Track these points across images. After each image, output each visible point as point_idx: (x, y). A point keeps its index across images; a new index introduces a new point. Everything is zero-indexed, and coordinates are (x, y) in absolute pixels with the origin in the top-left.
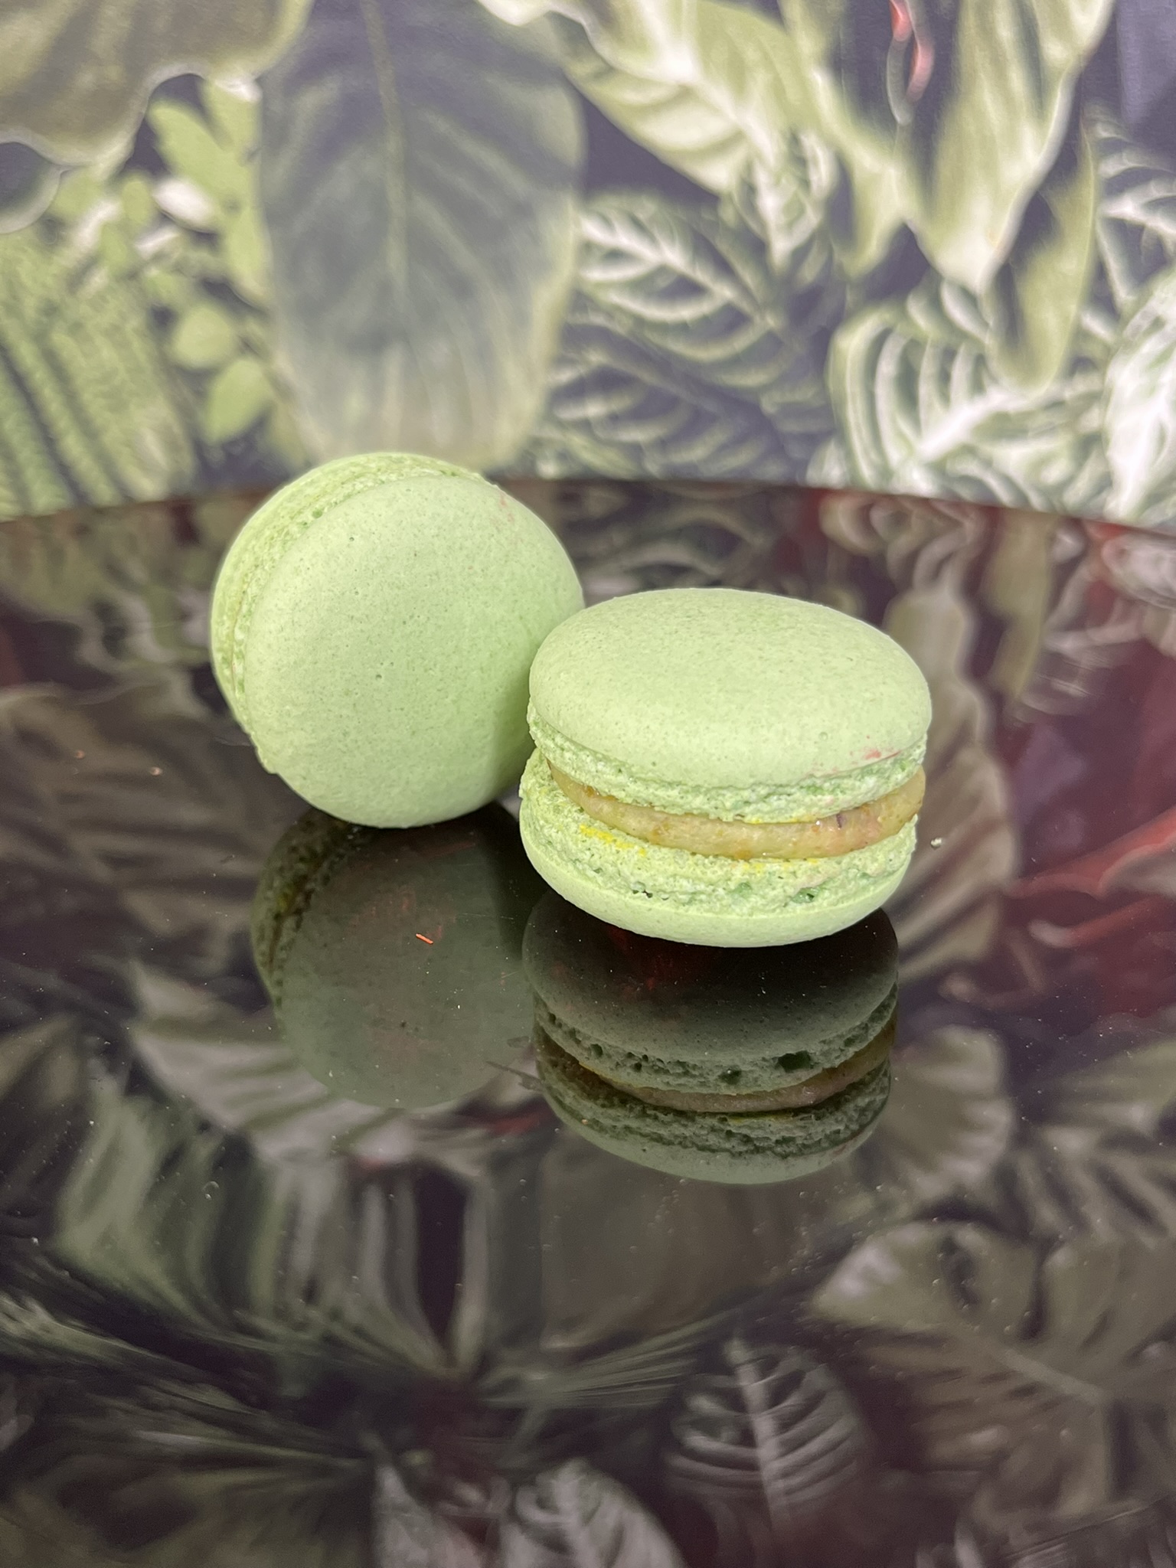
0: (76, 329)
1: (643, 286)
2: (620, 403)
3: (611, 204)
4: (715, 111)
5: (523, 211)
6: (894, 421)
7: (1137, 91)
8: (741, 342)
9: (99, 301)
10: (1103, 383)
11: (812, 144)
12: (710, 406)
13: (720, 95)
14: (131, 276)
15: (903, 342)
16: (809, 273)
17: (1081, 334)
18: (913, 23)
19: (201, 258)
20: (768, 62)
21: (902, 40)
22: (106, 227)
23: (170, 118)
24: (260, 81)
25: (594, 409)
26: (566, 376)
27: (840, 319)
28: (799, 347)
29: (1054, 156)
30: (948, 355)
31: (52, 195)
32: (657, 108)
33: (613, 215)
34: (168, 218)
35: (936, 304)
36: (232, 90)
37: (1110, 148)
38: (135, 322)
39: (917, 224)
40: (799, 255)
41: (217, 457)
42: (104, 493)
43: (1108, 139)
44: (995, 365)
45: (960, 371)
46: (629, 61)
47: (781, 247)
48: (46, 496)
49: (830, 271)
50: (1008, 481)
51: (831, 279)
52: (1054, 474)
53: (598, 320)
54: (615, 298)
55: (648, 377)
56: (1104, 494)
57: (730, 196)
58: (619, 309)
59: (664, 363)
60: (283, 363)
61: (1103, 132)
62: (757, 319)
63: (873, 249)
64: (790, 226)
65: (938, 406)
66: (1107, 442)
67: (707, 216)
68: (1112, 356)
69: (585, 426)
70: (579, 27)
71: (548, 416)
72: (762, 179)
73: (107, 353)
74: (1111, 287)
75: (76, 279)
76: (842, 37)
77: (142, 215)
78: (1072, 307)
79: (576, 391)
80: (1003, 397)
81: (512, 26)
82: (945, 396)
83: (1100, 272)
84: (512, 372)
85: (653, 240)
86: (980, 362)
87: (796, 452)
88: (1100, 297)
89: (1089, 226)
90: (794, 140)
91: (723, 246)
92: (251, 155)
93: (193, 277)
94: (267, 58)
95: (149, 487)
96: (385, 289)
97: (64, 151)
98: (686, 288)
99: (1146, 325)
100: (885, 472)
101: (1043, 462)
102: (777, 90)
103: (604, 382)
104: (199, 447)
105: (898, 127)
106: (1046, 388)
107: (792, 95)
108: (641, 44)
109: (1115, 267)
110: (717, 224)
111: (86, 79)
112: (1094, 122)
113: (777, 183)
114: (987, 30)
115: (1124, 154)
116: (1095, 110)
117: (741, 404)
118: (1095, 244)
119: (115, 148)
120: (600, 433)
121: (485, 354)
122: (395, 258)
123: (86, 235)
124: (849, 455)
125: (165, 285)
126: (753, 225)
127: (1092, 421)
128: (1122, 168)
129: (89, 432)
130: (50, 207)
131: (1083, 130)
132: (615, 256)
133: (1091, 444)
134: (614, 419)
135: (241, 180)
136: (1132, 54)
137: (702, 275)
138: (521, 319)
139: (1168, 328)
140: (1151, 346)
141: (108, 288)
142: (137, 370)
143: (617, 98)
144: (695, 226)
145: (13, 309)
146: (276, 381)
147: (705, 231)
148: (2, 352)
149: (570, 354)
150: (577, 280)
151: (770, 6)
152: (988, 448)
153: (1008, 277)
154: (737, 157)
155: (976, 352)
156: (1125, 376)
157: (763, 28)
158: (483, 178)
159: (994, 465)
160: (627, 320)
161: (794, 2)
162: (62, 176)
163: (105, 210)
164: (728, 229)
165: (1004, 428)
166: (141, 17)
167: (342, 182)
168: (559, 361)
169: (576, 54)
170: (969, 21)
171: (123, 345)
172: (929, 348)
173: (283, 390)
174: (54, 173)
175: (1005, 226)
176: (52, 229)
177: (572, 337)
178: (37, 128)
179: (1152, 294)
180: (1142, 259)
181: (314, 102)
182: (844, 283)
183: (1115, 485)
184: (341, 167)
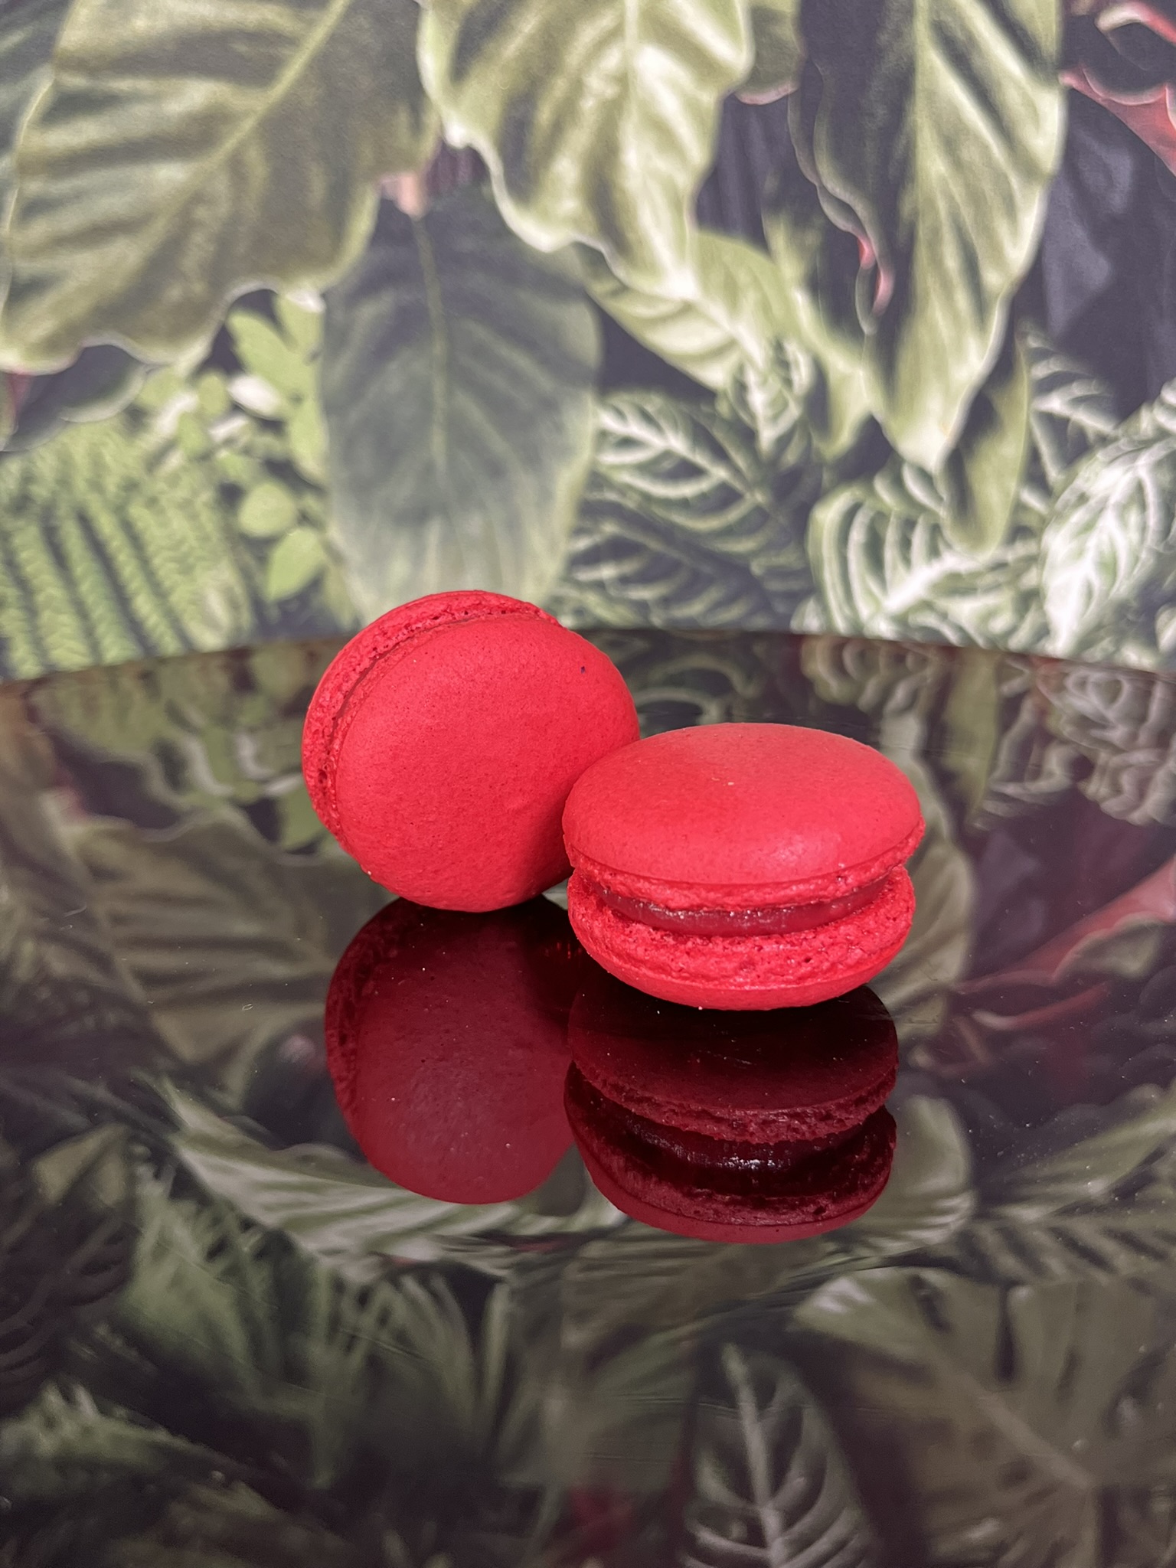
0: (152, 502)
1: (649, 469)
2: (629, 567)
3: (622, 400)
4: (712, 322)
5: (550, 406)
6: (863, 582)
7: (1060, 310)
8: (733, 515)
9: (174, 480)
10: (1039, 548)
11: (793, 350)
12: (707, 569)
13: (717, 310)
14: (205, 457)
15: (872, 514)
16: (791, 457)
17: (1019, 507)
18: (877, 254)
19: (267, 442)
20: (756, 281)
21: (867, 268)
22: (184, 417)
23: (247, 328)
24: (325, 296)
25: (607, 572)
26: (583, 544)
27: (818, 496)
28: (782, 520)
29: (994, 362)
30: (909, 525)
31: (138, 389)
32: (664, 320)
33: (626, 408)
34: (240, 409)
35: (898, 483)
36: (300, 302)
37: (1040, 355)
38: (207, 496)
39: (880, 417)
40: (783, 442)
41: (274, 614)
42: (170, 645)
43: (1036, 349)
44: (948, 533)
45: (919, 538)
46: (640, 281)
47: (767, 436)
48: (116, 649)
49: (809, 457)
50: (960, 629)
51: (810, 462)
52: (999, 624)
53: (611, 496)
54: (626, 478)
55: (654, 545)
56: (1043, 642)
57: (725, 394)
58: (630, 487)
59: (668, 533)
60: (335, 533)
61: (1033, 343)
62: (748, 496)
63: (845, 437)
64: (775, 418)
65: (901, 568)
66: (1045, 597)
67: (705, 408)
68: (1046, 527)
69: (599, 586)
70: (600, 255)
71: (567, 578)
72: (752, 378)
73: (179, 524)
74: (1044, 469)
75: (155, 460)
76: (818, 265)
77: (217, 406)
78: (1012, 484)
79: (591, 558)
80: (954, 561)
81: (544, 253)
82: (907, 561)
83: (1034, 456)
84: (536, 540)
85: (659, 429)
86: (935, 530)
87: (780, 608)
88: (1034, 476)
89: (1025, 418)
90: (778, 347)
91: (719, 435)
92: (314, 356)
93: (259, 458)
94: (332, 276)
95: (210, 640)
96: (429, 469)
97: (152, 352)
98: (688, 471)
99: (1073, 499)
100: (856, 623)
101: (990, 614)
102: (765, 307)
103: (615, 550)
104: (258, 604)
105: (865, 337)
106: (991, 551)
107: (777, 310)
108: (652, 268)
109: (1046, 451)
110: (714, 416)
111: (174, 293)
112: (1024, 335)
113: (764, 383)
114: (937, 262)
115: (1051, 361)
116: (1026, 325)
117: (733, 568)
118: (1030, 433)
119: (196, 349)
120: (613, 592)
121: (514, 526)
122: (437, 443)
123: (164, 426)
124: (825, 609)
125: (234, 465)
126: (744, 417)
127: (1030, 579)
128: (1050, 372)
129: (159, 592)
130: (136, 398)
131: (1017, 341)
132: (627, 443)
133: (1030, 599)
134: (624, 581)
135: (304, 376)
136: (1055, 281)
137: (700, 459)
138: (545, 496)
139: (1091, 501)
140: (1078, 517)
141: (184, 469)
142: (205, 539)
143: (630, 312)
144: (695, 417)
145: (96, 485)
146: (329, 548)
147: (703, 421)
148: (85, 522)
149: (588, 524)
150: (594, 463)
151: (759, 240)
152: (943, 603)
153: (959, 460)
154: (731, 361)
155: (932, 522)
156: (1057, 542)
157: (752, 257)
158: (516, 377)
159: (949, 617)
160: (636, 497)
161: (779, 237)
162: (148, 373)
163: (184, 402)
164: (723, 420)
165: (957, 585)
166: (224, 242)
167: (393, 379)
168: (578, 532)
169: (596, 276)
170: (922, 254)
171: (193, 517)
172: (893, 519)
173: (335, 556)
174: (141, 370)
175: (955, 417)
176: (136, 417)
177: (590, 511)
178: (128, 333)
179: (1077, 474)
180: (1069, 445)
181: (371, 312)
182: (821, 465)
183: (1052, 633)
184: (393, 366)
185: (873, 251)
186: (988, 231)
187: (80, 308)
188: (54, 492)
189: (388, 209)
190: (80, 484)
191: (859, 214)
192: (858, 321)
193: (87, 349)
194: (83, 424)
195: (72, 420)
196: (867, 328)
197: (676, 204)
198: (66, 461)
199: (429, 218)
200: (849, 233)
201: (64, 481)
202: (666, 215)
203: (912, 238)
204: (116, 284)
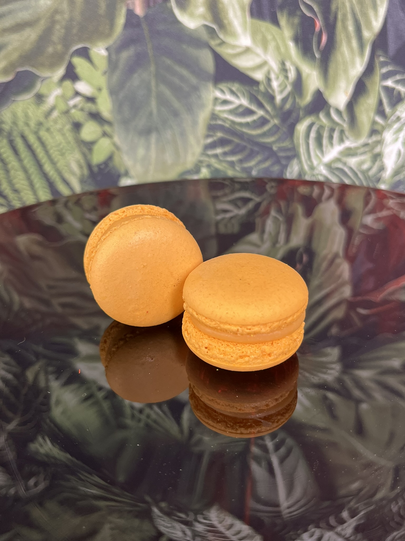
0: (48, 130)
1: (233, 112)
2: (227, 149)
3: (223, 86)
4: (258, 55)
5: (196, 89)
6: (315, 151)
7: (392, 46)
8: (266, 128)
9: (55, 122)
10: (381, 137)
11: (288, 65)
13: (259, 50)
14: (67, 112)
15: (318, 126)
16: (288, 106)
17: (374, 123)
18: (322, 25)
19: (89, 106)
20: (274, 39)
21: (318, 31)
22: (57, 97)
23: (78, 62)
24: (107, 49)
25: (219, 151)
26: (209, 140)
27: (298, 120)
28: (285, 129)
29: (366, 67)
30: (332, 130)
31: (39, 87)
32: (239, 55)
33: (224, 89)
34: (79, 94)
35: (328, 115)
36: (98, 52)
37: (384, 64)
38: (68, 127)
39: (322, 90)
40: (284, 100)
41: (96, 170)
43: (383, 62)
44: (347, 133)
45: (336, 135)
46: (229, 40)
47: (279, 98)
49: (295, 106)
50: (351, 169)
51: (295, 108)
52: (365, 167)
53: (220, 122)
54: (225, 115)
55: (236, 140)
56: (381, 172)
57: (262, 82)
58: (227, 119)
59: (241, 136)
60: (116, 139)
61: (382, 59)
62: (272, 121)
63: (308, 98)
64: (281, 92)
65: (329, 146)
66: (383, 156)
67: (255, 88)
68: (384, 130)
69: (216, 156)
70: (214, 29)
71: (204, 153)
72: (273, 76)
73: (59, 138)
74: (384, 108)
75: (48, 114)
76: (299, 31)
77: (70, 93)
78: (372, 114)
79: (213, 146)
80: (349, 143)
81: (192, 29)
82: (332, 144)
83: (380, 103)
84: (192, 140)
85: (237, 97)
86: (342, 132)
87: (284, 162)
88: (381, 111)
89: (377, 88)
90: (283, 64)
91: (260, 98)
92: (105, 73)
93: (87, 112)
94: (110, 42)
96: (151, 114)
97: (44, 73)
98: (249, 112)
99: (395, 119)
100: (312, 168)
101: (362, 163)
102: (278, 48)
104: (90, 166)
105: (317, 60)
106: (362, 140)
107: (282, 50)
108: (234, 34)
109: (385, 101)
110: (258, 91)
111: (50, 50)
112: (380, 56)
113: (277, 78)
114: (345, 28)
115: (389, 66)
116: (379, 52)
117: (266, 148)
118: (379, 94)
119: (61, 71)
120: (221, 158)
121: (183, 134)
122: (153, 104)
123: (51, 100)
124: (300, 162)
125: (78, 115)
126: (270, 91)
127: (377, 150)
128: (388, 70)
129: (53, 163)
130: (39, 91)
131: (376, 59)
132: (225, 102)
133: (377, 157)
134: (225, 154)
135: (102, 81)
137: (253, 107)
138: (195, 123)
139: (402, 120)
140: (396, 126)
141: (59, 116)
142: (68, 143)
143: (225, 52)
144: (251, 92)
145: (27, 124)
146: (115, 145)
147: (254, 93)
148: (24, 137)
149: (211, 133)
150: (213, 110)
151: (276, 22)
152: (345, 159)
153: (351, 106)
154: (265, 69)
155: (341, 129)
156: (388, 136)
157: (273, 28)
158: (182, 78)
159: (347, 164)
160: (229, 122)
161: (283, 21)
162: (42, 81)
163: (58, 92)
164: (262, 92)
165: (349, 152)
166: (68, 29)
167: (136, 80)
168: (208, 136)
169: (212, 38)
170: (339, 25)
171: (63, 135)
172: (326, 128)
173: (118, 148)
174: (40, 80)
175: (351, 89)
176: (40, 98)
177: (212, 128)
178: (33, 66)
179: (397, 110)
180: (394, 99)
181: (125, 55)
182: (300, 108)
183: (385, 169)
184: (136, 75)
185: (320, 24)
186: (365, 15)
187: (15, 56)
188: (11, 127)
189: (130, 14)
190: (21, 123)
191: (315, 10)
192: (314, 52)
193: (18, 72)
194: (20, 101)
195: (16, 99)
196: (317, 55)
197: (243, 9)
198: (14, 115)
199: (146, 17)
200: (311, 17)
201: (15, 123)
202: (239, 13)
203: (336, 18)
204: (28, 47)
